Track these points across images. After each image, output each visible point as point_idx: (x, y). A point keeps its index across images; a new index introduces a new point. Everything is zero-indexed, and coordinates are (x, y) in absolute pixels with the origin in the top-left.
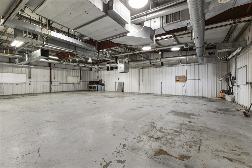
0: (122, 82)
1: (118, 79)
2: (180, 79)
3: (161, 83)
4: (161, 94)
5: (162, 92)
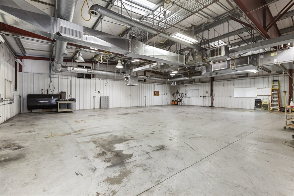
0: (104, 96)
1: (99, 92)
2: (156, 94)
3: (145, 97)
4: (146, 106)
5: (145, 104)
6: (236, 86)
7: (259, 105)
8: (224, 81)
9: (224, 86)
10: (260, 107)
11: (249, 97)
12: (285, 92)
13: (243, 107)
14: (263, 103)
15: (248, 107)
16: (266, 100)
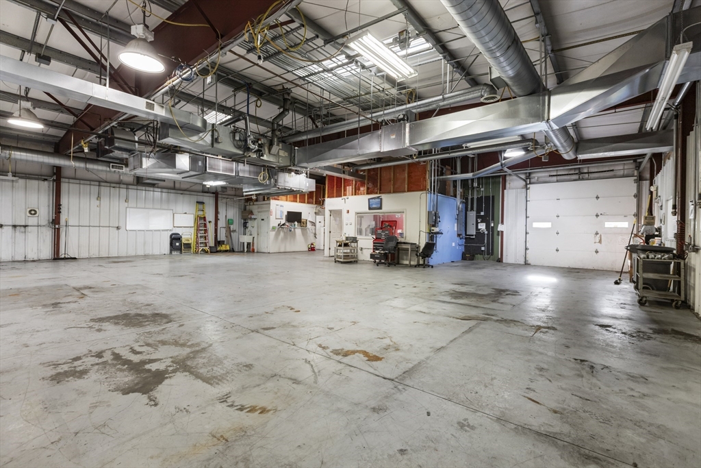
6: (132, 203)
7: (177, 244)
8: (99, 186)
9: (99, 198)
10: (179, 249)
11: (159, 230)
12: (210, 222)
13: (147, 253)
14: (184, 241)
15: (156, 252)
16: (188, 235)
